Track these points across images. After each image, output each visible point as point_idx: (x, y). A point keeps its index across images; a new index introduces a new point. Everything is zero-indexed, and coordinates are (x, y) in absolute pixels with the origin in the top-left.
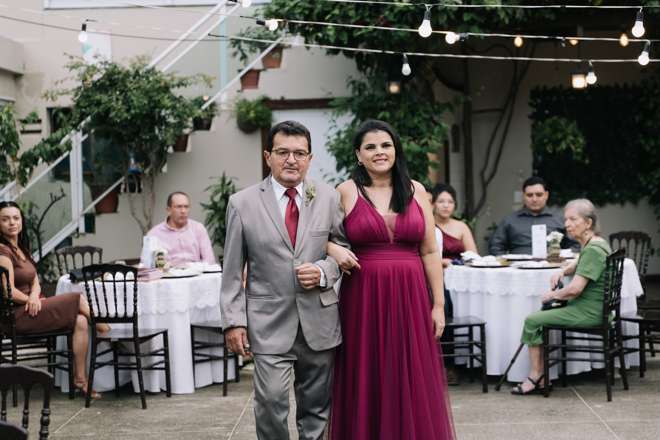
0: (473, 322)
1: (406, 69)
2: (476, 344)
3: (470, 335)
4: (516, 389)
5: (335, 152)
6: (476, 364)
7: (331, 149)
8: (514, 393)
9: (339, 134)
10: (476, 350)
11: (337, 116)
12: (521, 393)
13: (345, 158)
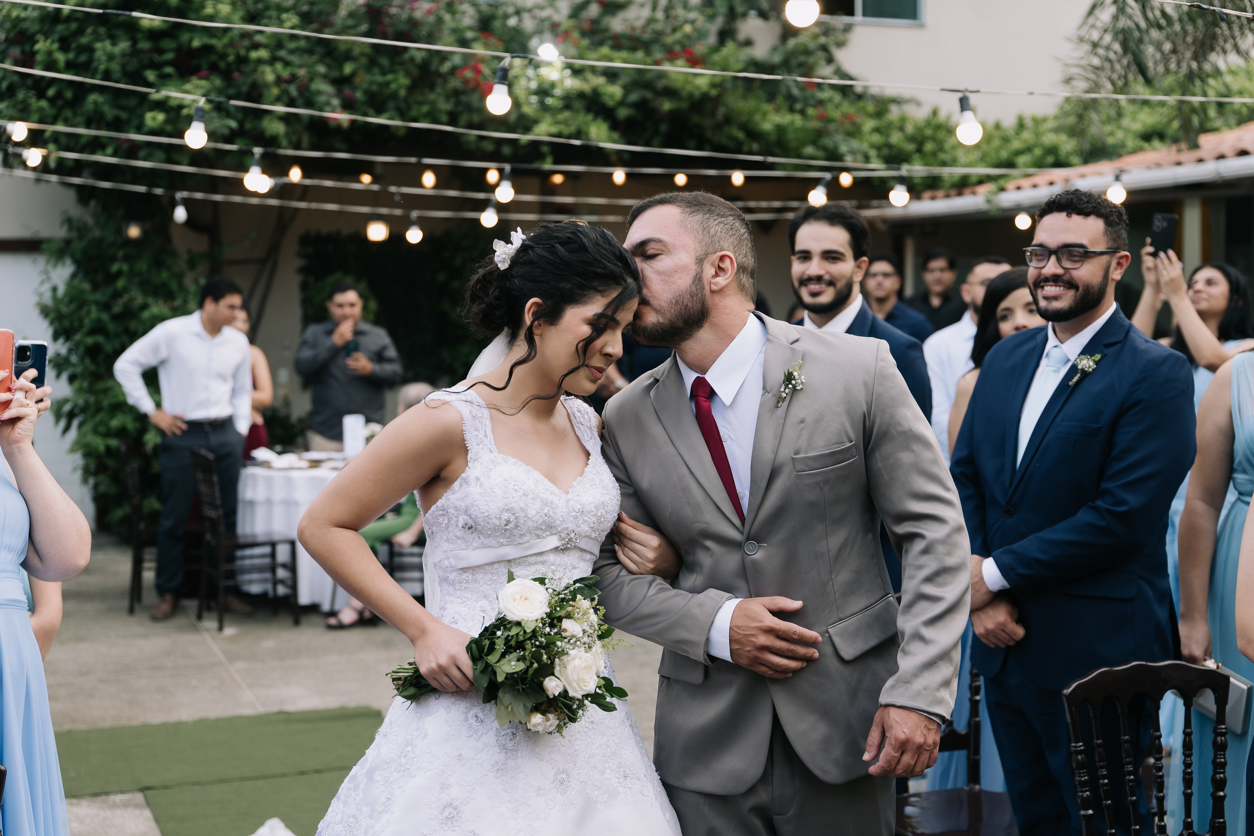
0: (276, 537)
1: (180, 214)
2: (284, 566)
3: (273, 555)
4: (333, 621)
5: (52, 316)
6: (281, 590)
7: (45, 311)
8: (331, 627)
9: (54, 289)
10: (281, 573)
11: (55, 266)
12: (341, 627)
13: (66, 323)
